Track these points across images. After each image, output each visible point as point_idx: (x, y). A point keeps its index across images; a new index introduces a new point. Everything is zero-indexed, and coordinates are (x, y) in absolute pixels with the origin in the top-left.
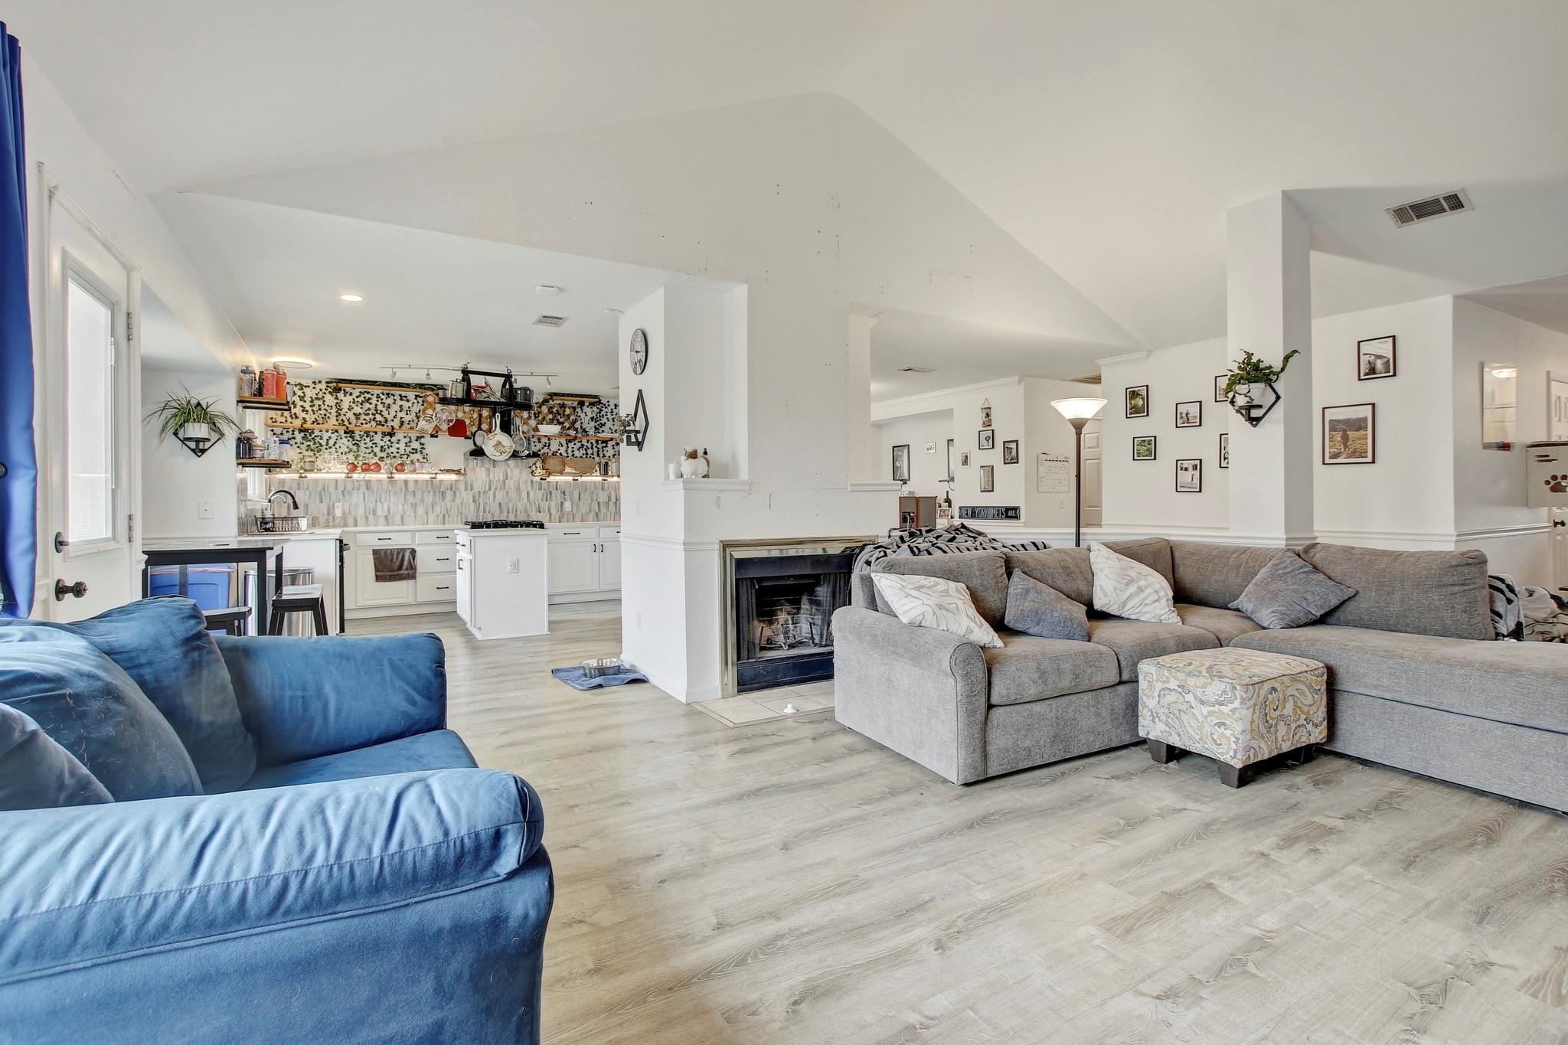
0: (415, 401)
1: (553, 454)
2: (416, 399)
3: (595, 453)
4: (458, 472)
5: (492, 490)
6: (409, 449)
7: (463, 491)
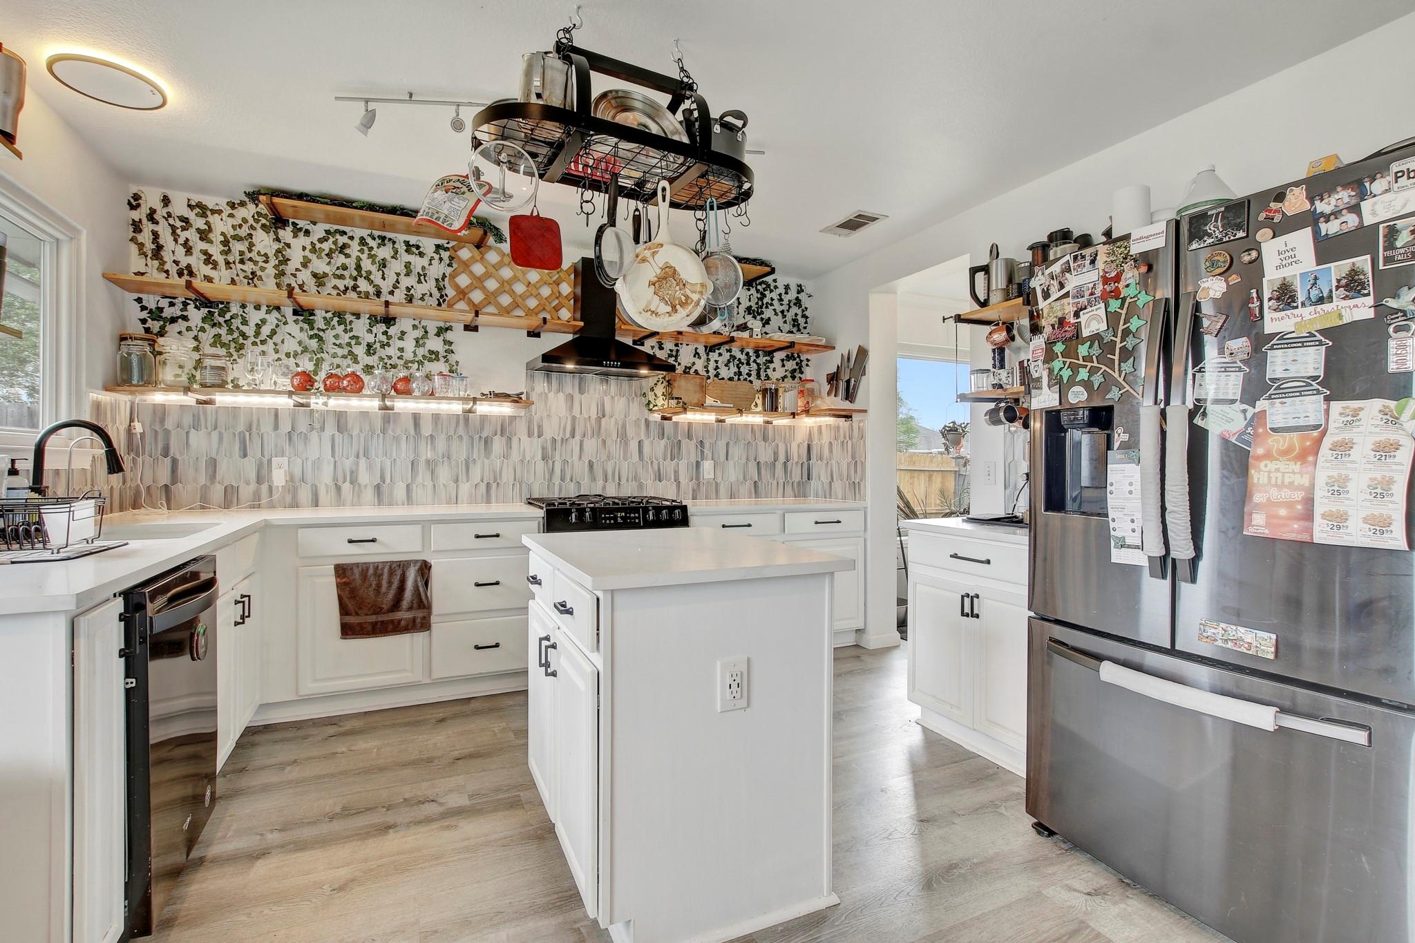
0: (437, 257)
1: (685, 372)
2: (437, 252)
3: (754, 373)
4: (516, 399)
5: (578, 438)
6: (421, 352)
7: (524, 438)
